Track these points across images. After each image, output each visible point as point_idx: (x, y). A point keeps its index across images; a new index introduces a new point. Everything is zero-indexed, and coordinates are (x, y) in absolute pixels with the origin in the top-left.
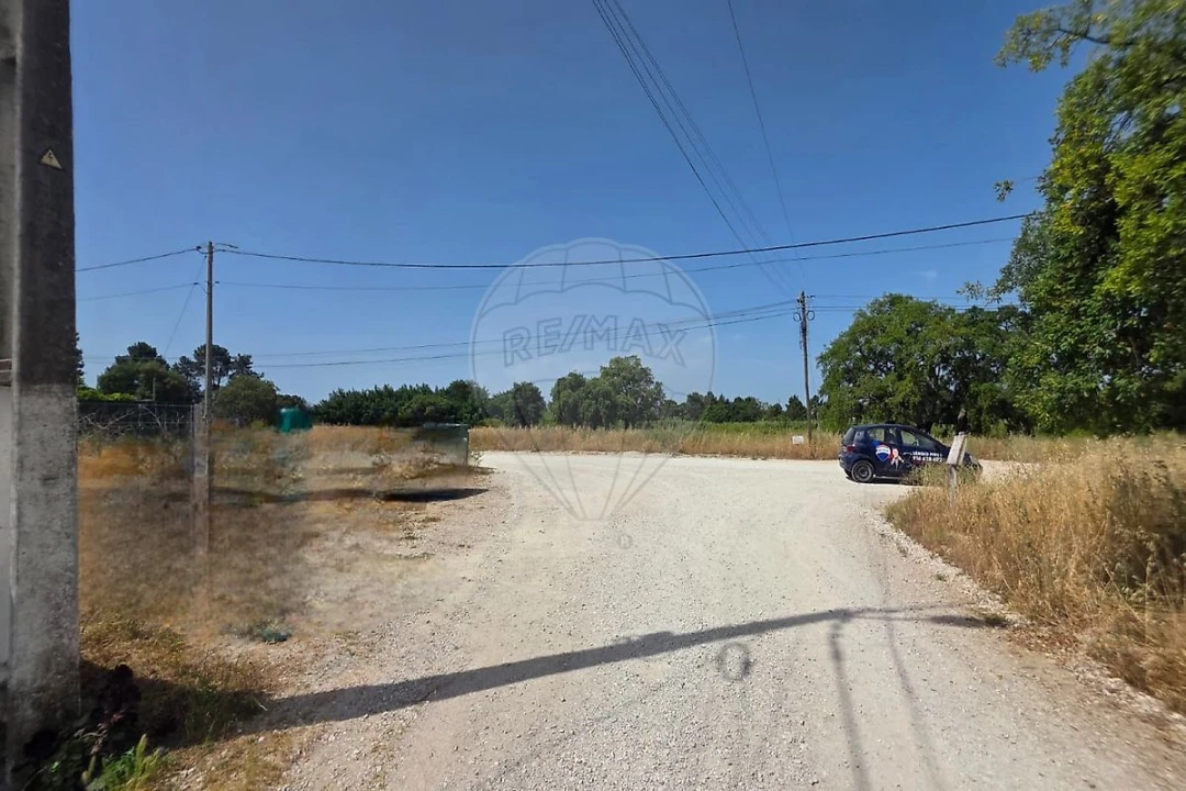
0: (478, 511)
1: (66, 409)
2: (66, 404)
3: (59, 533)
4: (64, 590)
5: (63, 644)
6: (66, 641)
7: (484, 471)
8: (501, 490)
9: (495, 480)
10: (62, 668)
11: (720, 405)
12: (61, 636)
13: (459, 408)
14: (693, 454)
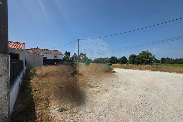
0: (112, 82)
1: (4, 60)
2: (4, 58)
3: (2, 88)
4: (4, 101)
5: (3, 113)
6: (4, 112)
7: (115, 72)
8: (117, 77)
9: (116, 74)
10: (3, 119)
11: (171, 60)
12: (3, 111)
13: (112, 61)
14: (166, 72)
